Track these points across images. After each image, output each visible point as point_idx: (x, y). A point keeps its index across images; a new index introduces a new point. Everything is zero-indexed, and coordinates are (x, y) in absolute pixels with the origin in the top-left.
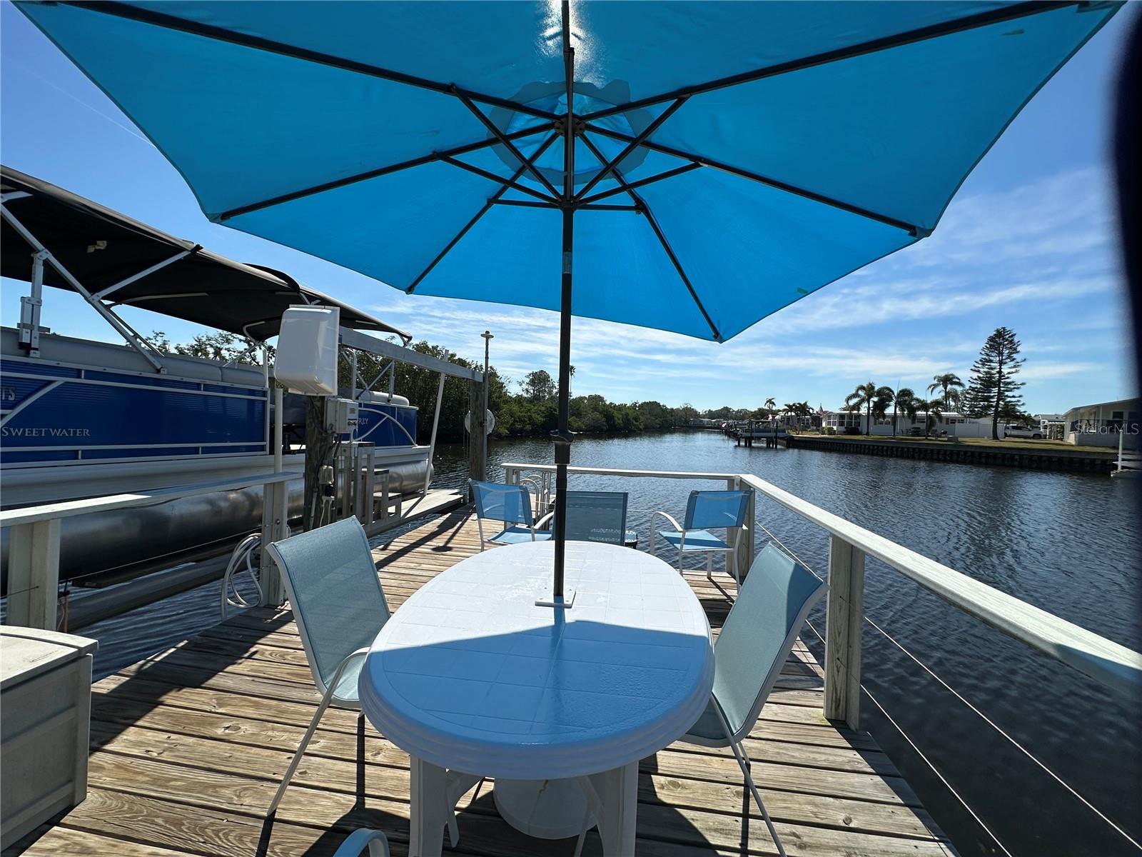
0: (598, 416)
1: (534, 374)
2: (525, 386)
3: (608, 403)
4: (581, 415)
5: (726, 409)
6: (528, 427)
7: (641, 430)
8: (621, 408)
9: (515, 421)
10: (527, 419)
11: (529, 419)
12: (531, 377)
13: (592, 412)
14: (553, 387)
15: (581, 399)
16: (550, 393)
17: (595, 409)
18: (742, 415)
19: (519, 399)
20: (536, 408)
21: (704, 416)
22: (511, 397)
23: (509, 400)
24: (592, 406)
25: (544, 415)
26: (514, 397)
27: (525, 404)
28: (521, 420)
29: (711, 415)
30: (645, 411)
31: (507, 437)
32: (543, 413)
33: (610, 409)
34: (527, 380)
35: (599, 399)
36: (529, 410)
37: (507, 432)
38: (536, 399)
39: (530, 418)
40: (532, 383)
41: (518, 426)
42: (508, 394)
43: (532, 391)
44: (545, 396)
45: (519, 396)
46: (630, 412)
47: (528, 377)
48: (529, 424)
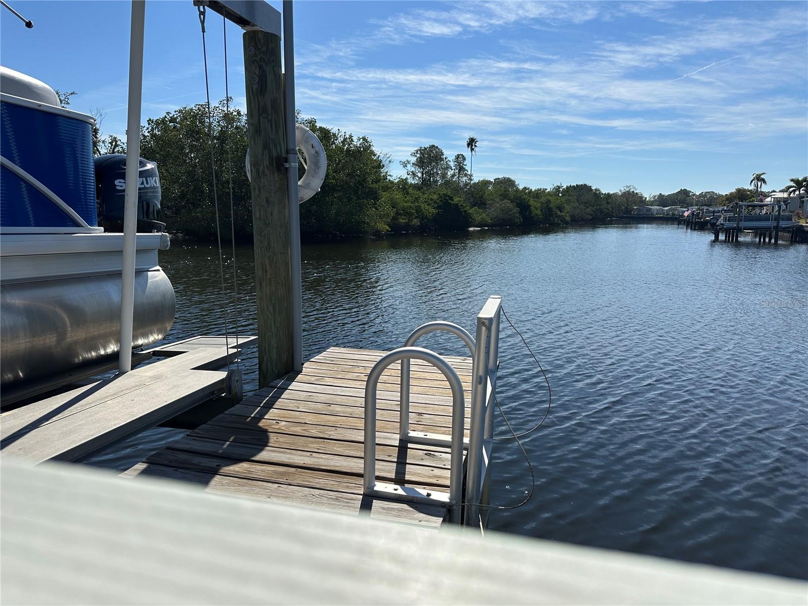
0: (510, 205)
1: (422, 151)
2: (410, 168)
3: (521, 187)
4: (485, 204)
5: (685, 192)
6: (416, 222)
7: (567, 223)
8: (539, 194)
9: (397, 214)
10: (413, 211)
11: (417, 212)
12: (418, 155)
13: (502, 200)
14: (448, 167)
15: (486, 183)
16: (444, 176)
17: (504, 196)
18: (710, 199)
19: (403, 184)
20: (426, 196)
21: (652, 203)
22: (392, 182)
23: (389, 186)
24: (500, 193)
25: (436, 205)
26: (396, 181)
27: (410, 190)
28: (407, 213)
29: (662, 200)
30: (571, 198)
31: (388, 236)
32: (435, 202)
33: (525, 197)
34: (413, 160)
35: (509, 182)
36: (417, 199)
37: (387, 227)
38: (425, 184)
39: (418, 210)
40: (421, 163)
41: (402, 221)
42: (388, 177)
43: (420, 175)
44: (437, 181)
45: (403, 180)
46: (551, 199)
47: (413, 155)
48: (416, 218)
